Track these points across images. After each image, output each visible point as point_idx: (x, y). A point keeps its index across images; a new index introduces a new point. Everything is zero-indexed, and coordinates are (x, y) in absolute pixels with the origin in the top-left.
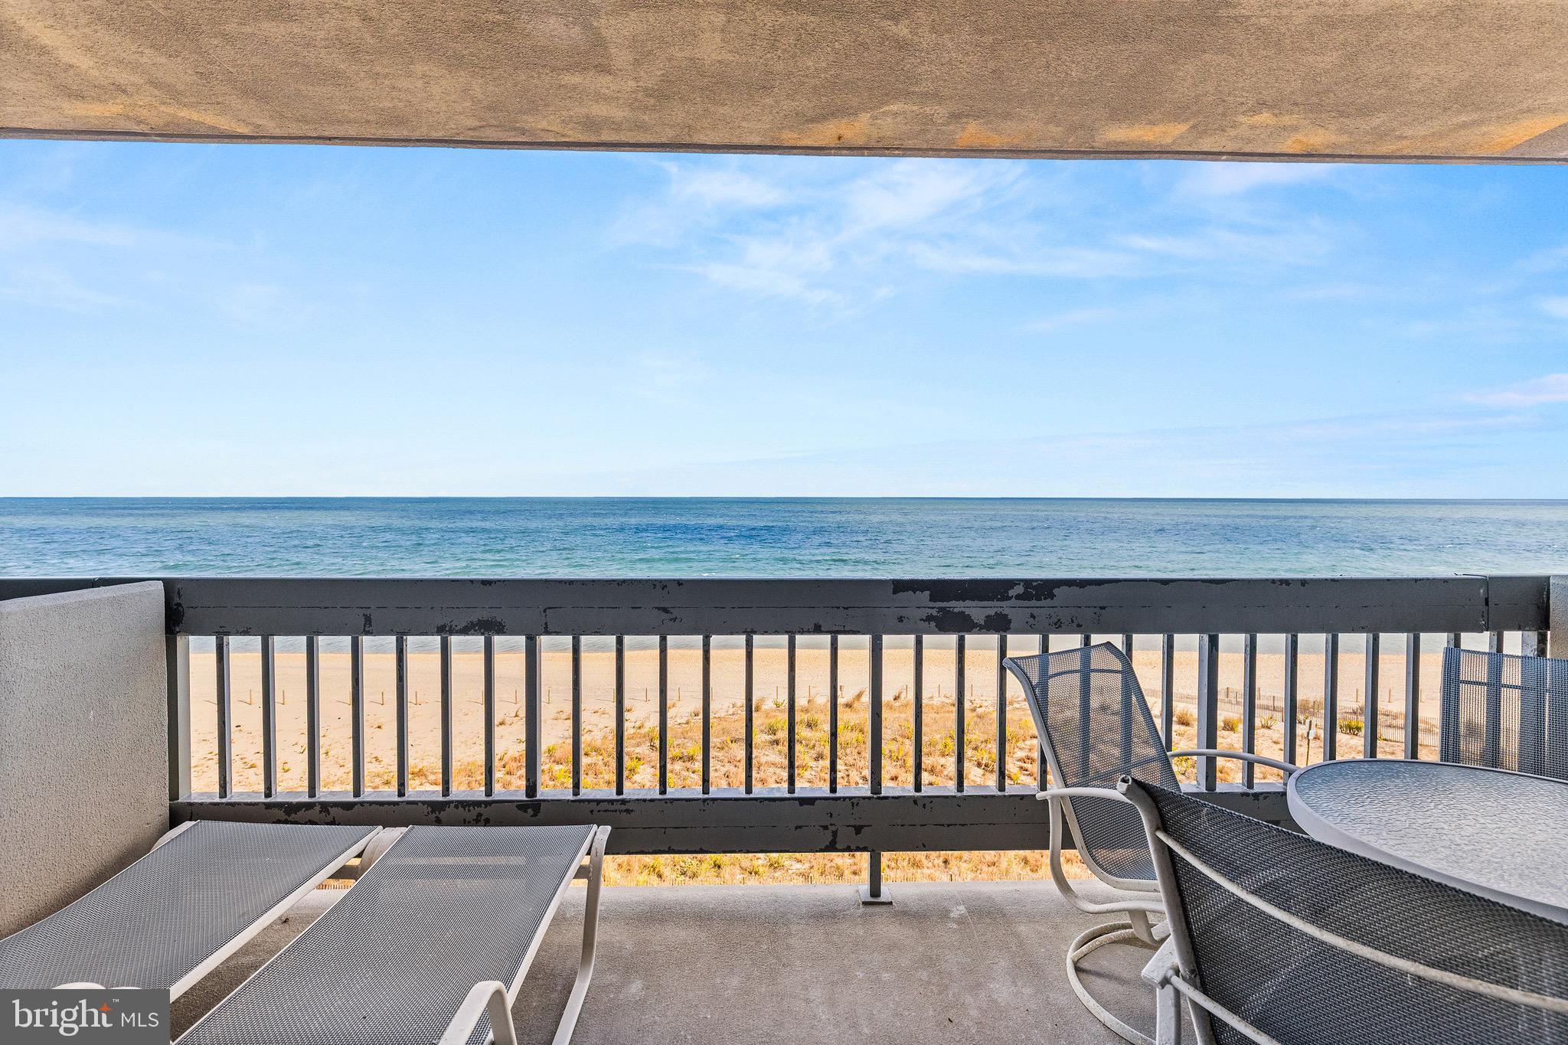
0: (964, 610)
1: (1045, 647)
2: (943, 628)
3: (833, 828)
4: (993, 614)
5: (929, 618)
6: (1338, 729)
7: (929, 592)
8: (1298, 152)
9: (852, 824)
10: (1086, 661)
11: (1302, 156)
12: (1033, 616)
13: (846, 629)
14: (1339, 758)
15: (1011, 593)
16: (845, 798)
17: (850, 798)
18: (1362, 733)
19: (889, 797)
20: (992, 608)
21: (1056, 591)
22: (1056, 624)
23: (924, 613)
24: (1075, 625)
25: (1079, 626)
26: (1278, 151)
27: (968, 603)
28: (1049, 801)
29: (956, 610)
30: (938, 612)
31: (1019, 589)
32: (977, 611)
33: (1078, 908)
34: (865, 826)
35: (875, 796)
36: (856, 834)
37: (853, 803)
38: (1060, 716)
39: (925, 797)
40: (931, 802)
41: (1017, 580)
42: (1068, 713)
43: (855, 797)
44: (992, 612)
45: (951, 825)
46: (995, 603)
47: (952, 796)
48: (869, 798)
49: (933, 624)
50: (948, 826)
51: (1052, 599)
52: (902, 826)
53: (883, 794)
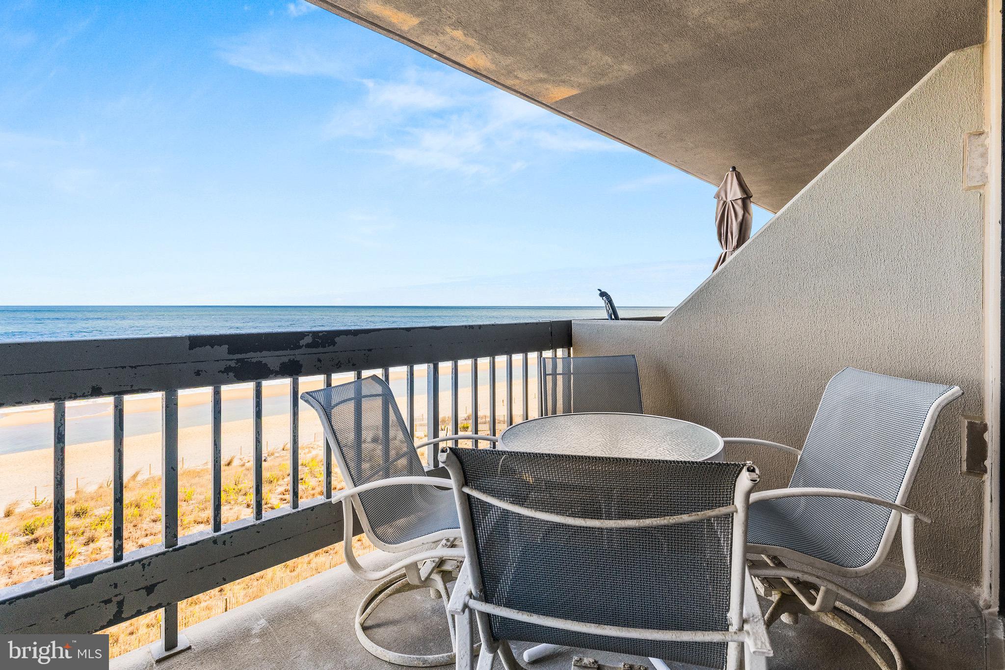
0: (261, 359)
1: (329, 384)
2: (241, 377)
3: (120, 598)
4: (287, 361)
5: (228, 370)
6: (459, 430)
7: (227, 346)
8: (471, 68)
9: (142, 585)
10: (358, 391)
11: (473, 71)
12: (319, 360)
13: (133, 388)
14: (529, 419)
15: (302, 342)
16: (133, 563)
17: (140, 561)
18: (470, 429)
19: (186, 545)
20: (285, 356)
21: (337, 339)
22: (337, 365)
23: (222, 365)
24: (351, 364)
25: (354, 365)
26: (462, 63)
27: (265, 353)
28: (343, 502)
29: (254, 360)
30: (237, 364)
31: (308, 340)
32: (271, 359)
33: (368, 580)
34: (159, 583)
35: (171, 549)
36: (148, 595)
37: (143, 565)
38: (309, 456)
39: (225, 534)
40: (232, 537)
41: (307, 332)
42: (314, 452)
43: (146, 558)
44: (286, 359)
45: (251, 551)
46: (288, 352)
47: (252, 526)
48: (164, 553)
49: (231, 374)
50: (248, 553)
51: (334, 345)
52: (201, 568)
53: (180, 544)
